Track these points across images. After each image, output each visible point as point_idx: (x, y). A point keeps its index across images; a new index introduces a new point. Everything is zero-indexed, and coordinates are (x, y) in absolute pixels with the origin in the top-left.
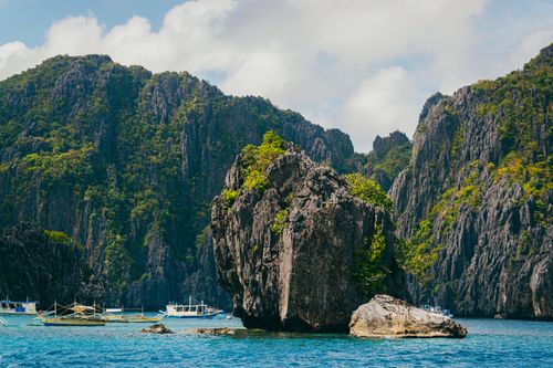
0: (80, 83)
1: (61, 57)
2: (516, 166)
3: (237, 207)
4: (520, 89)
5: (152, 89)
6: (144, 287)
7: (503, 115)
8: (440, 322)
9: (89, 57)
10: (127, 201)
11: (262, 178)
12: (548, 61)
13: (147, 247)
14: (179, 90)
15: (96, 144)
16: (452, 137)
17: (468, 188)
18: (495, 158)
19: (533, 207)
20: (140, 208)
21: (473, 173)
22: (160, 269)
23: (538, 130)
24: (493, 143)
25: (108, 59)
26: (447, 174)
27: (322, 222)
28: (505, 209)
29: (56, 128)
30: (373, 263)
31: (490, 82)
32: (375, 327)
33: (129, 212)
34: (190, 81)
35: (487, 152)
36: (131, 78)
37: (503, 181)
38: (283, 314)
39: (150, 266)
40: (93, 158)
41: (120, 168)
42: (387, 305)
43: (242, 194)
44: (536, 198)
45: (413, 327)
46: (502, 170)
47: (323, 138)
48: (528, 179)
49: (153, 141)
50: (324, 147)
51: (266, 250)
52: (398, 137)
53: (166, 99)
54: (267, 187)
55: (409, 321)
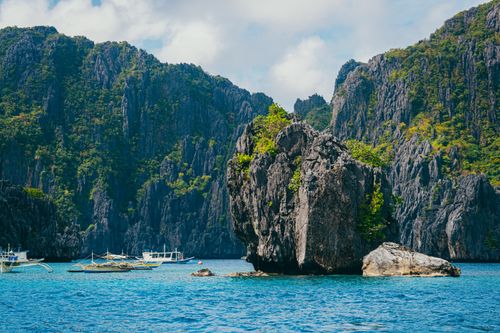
0: (28, 52)
1: (11, 29)
2: (424, 125)
3: (253, 169)
4: (427, 57)
5: (95, 58)
6: (91, 236)
7: (413, 80)
8: (440, 264)
9: (37, 28)
10: (73, 160)
11: (272, 144)
12: (451, 31)
13: (93, 201)
14: (118, 58)
15: (45, 108)
16: (367, 100)
17: (382, 145)
18: (406, 119)
19: (440, 162)
20: (85, 166)
21: (387, 132)
22: (105, 220)
23: (444, 93)
24: (404, 104)
25: (53, 30)
26: (363, 132)
27: (332, 182)
28: (416, 164)
29: (8, 93)
30: (374, 216)
31: (401, 51)
32: (385, 269)
33: (76, 169)
34: (129, 50)
35: (399, 113)
36: (76, 47)
37: (414, 139)
38: (301, 259)
39: (96, 217)
40: (42, 121)
41: (67, 130)
42: (394, 251)
43: (257, 158)
44: (443, 153)
45: (417, 269)
46: (413, 129)
47: (250, 101)
48: (435, 137)
49: (96, 105)
50: (251, 109)
51: (283, 205)
52: (317, 100)
53: (108, 66)
54: (277, 152)
55: (414, 264)
